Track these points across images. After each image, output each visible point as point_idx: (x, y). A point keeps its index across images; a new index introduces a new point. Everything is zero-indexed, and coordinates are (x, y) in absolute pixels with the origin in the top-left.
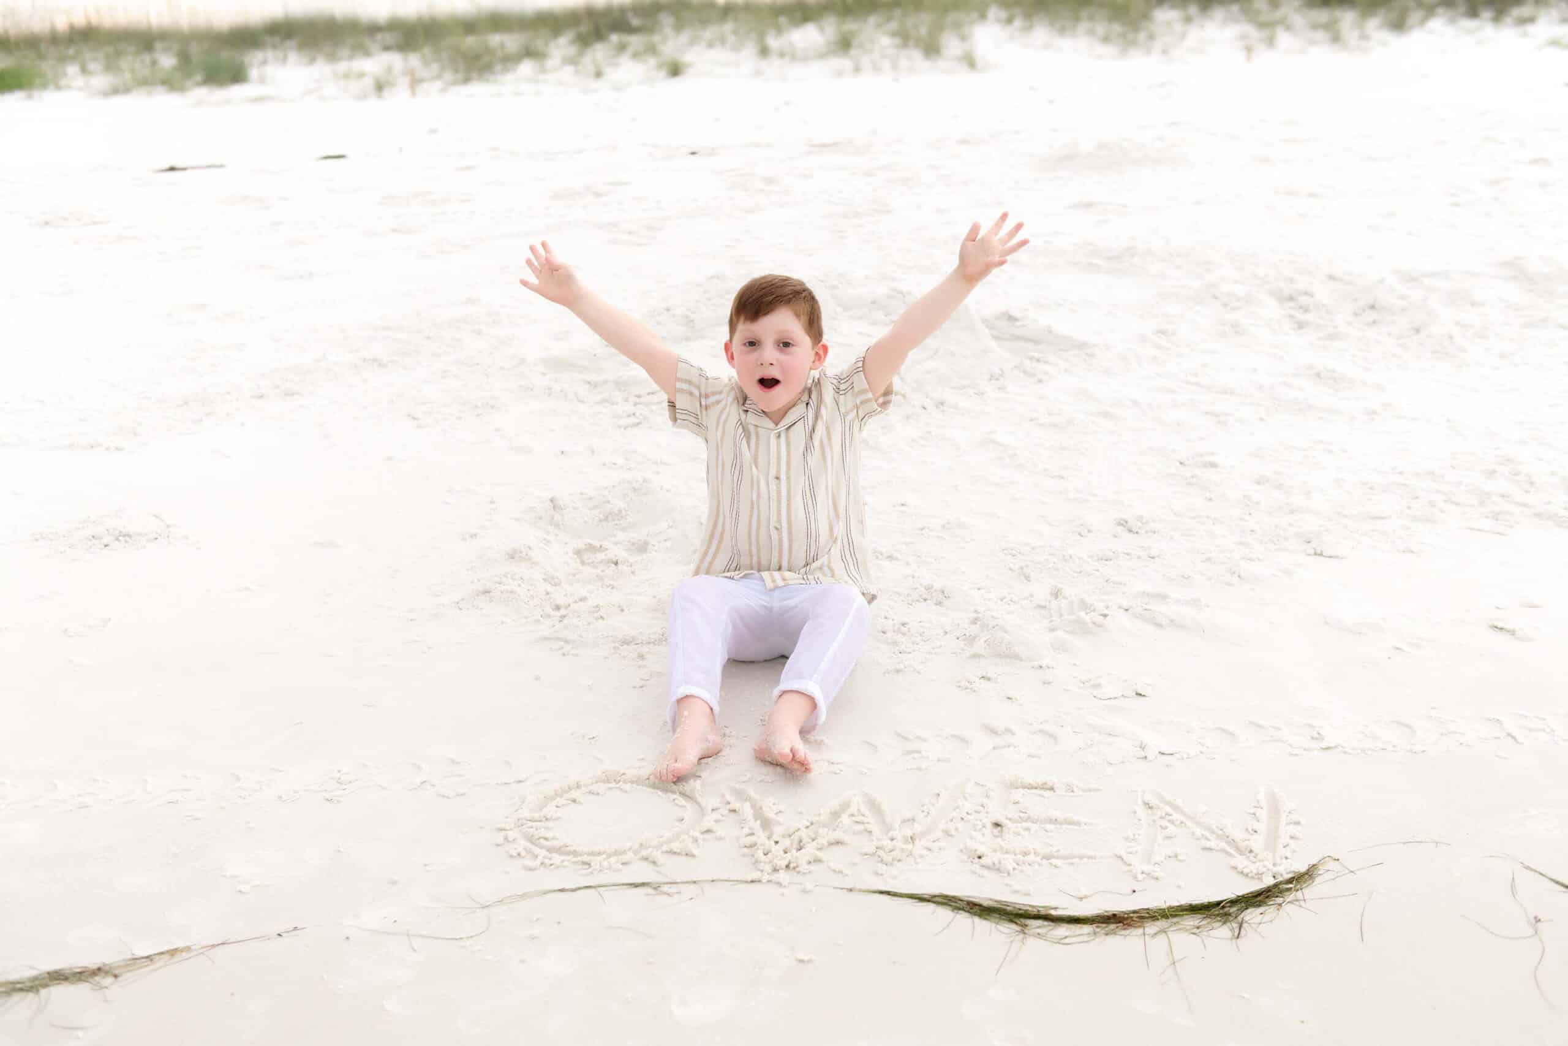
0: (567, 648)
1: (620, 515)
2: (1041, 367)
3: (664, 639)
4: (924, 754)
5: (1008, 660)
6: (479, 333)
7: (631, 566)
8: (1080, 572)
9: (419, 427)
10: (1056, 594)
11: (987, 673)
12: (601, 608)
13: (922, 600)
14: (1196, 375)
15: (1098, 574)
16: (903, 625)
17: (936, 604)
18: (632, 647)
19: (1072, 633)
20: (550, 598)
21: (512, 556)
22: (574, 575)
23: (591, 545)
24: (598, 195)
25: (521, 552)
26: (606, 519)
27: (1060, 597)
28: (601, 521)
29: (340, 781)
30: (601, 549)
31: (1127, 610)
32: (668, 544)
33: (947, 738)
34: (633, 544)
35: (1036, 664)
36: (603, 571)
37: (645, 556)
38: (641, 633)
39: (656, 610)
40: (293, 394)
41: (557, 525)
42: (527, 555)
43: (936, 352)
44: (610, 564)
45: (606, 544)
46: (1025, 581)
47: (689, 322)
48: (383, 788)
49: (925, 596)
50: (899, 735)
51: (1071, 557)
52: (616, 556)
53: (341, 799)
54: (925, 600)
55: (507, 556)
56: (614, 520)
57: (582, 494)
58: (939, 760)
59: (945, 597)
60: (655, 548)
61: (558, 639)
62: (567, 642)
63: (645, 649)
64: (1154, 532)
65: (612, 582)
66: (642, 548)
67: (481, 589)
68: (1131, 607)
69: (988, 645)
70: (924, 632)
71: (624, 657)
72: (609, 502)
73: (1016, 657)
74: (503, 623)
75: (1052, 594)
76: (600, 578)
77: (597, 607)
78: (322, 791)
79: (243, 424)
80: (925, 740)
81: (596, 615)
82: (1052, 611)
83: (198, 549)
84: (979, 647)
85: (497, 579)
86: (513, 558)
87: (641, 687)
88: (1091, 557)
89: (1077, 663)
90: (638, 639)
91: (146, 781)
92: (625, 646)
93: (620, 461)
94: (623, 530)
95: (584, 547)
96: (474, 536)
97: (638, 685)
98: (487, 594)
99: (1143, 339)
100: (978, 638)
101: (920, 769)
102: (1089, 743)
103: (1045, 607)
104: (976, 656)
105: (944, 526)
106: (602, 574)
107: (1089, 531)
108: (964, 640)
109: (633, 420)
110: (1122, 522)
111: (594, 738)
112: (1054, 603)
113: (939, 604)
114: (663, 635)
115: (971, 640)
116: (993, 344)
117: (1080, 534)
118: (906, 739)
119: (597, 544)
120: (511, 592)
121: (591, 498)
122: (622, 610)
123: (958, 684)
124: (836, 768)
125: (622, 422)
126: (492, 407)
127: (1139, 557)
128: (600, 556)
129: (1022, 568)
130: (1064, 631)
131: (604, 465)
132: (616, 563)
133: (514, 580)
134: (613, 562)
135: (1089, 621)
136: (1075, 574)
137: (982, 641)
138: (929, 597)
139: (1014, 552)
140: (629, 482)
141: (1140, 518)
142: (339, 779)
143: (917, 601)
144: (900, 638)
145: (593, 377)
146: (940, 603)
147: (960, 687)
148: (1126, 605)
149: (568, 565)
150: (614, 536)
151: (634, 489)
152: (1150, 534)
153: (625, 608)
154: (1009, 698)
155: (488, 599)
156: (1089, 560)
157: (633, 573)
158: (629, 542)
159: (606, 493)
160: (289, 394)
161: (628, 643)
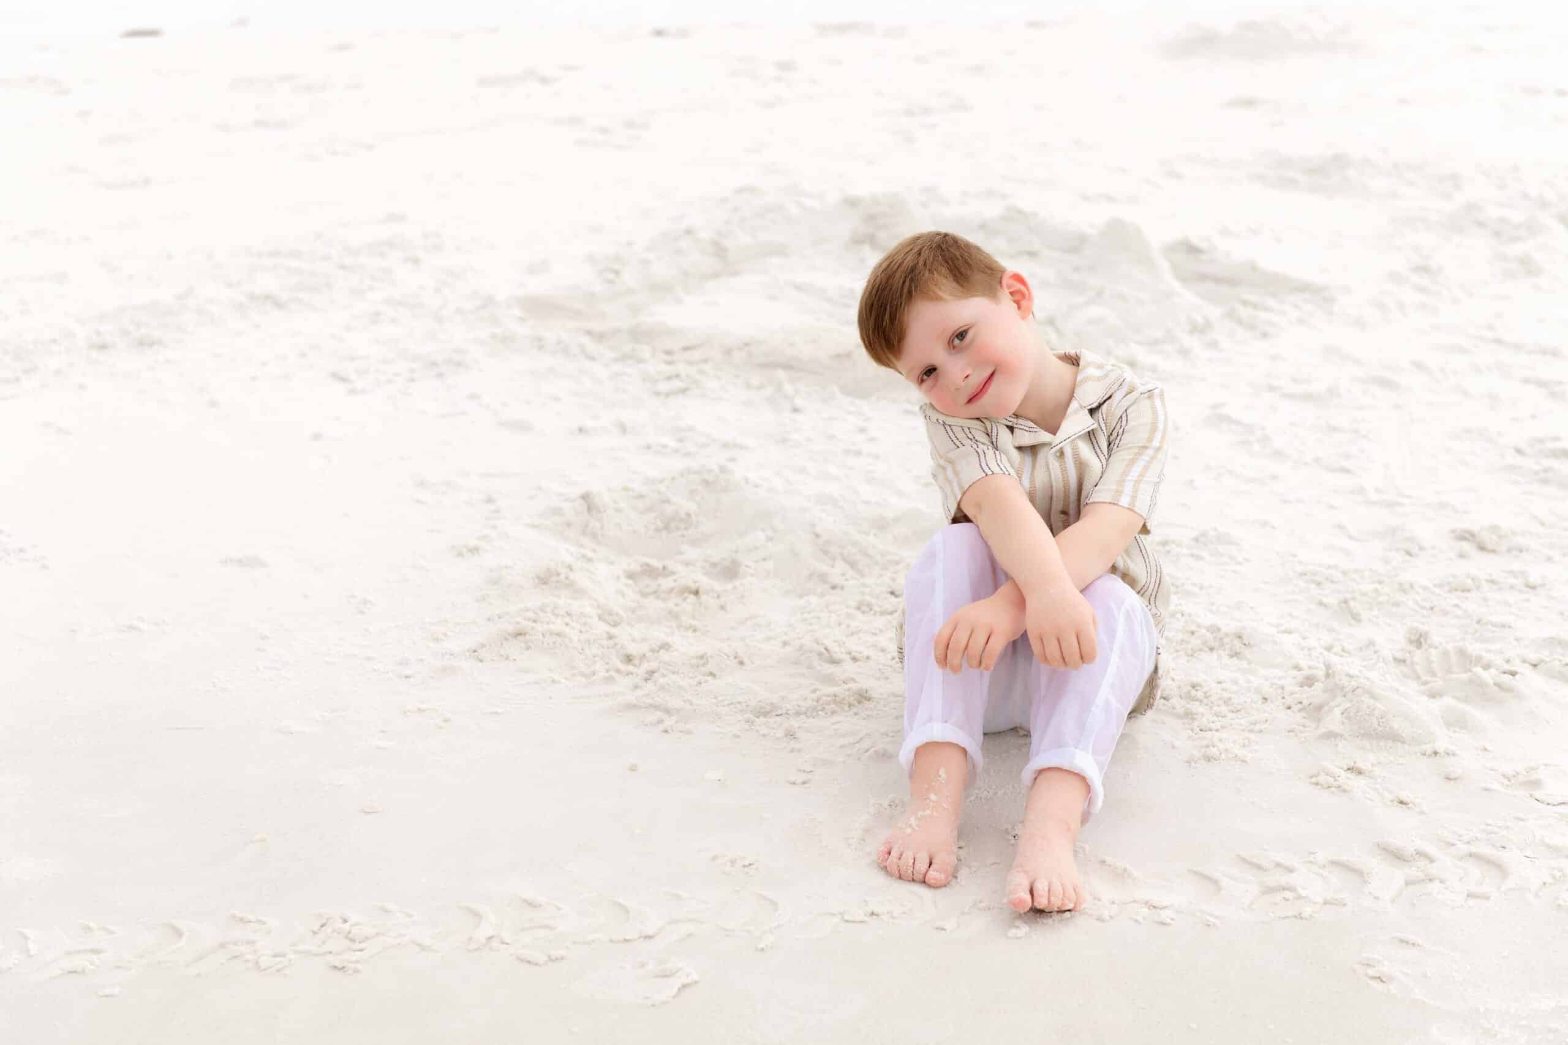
0: (669, 722)
1: (687, 520)
2: (1263, 315)
3: (820, 708)
4: (1303, 893)
5: (1382, 743)
6: (416, 261)
7: (718, 597)
8: (1432, 609)
9: (352, 392)
10: (1418, 640)
11: (1355, 763)
12: (710, 659)
13: (1207, 649)
14: (1491, 327)
15: (1460, 612)
16: (1194, 686)
17: (1232, 656)
18: (773, 720)
19: (1466, 700)
20: (616, 644)
21: (544, 580)
22: (633, 611)
23: (648, 565)
24: (544, 80)
25: (558, 574)
26: (666, 527)
27: (1425, 646)
28: (658, 530)
29: (350, 936)
30: (665, 572)
31: (1535, 666)
32: (770, 565)
33: (1324, 866)
34: (714, 565)
35: (1428, 748)
36: (677, 605)
37: (737, 583)
38: (783, 698)
39: (797, 663)
40: (151, 344)
41: (594, 536)
42: (567, 578)
43: (1100, 294)
44: (686, 595)
45: (671, 564)
46: (1353, 622)
47: (719, 250)
48: (423, 948)
49: (1212, 644)
50: (1244, 860)
51: (1412, 586)
52: (695, 582)
53: (359, 966)
54: (1212, 649)
55: (536, 581)
56: (678, 528)
57: (626, 489)
58: (1325, 903)
59: (1245, 644)
60: (752, 571)
61: (656, 707)
62: (668, 711)
63: (794, 723)
64: (1521, 551)
65: (694, 623)
66: (730, 571)
67: (510, 628)
68: (1542, 661)
69: (1349, 718)
70: (1230, 699)
71: (764, 735)
72: (668, 501)
73: (1394, 737)
74: (553, 681)
75: (1411, 642)
76: (674, 616)
77: (702, 657)
78: (325, 954)
79: (82, 387)
80: (1290, 870)
81: (703, 669)
82: (1417, 667)
83: (45, 567)
84: (1334, 720)
85: (530, 614)
86: (545, 583)
87: (804, 783)
88: (1440, 586)
89: (1489, 748)
90: (781, 708)
91: (26, 938)
92: (762, 719)
93: (673, 444)
94: (694, 543)
95: (639, 569)
96: (474, 550)
97: (800, 781)
98: (521, 638)
99: (1395, 277)
100: (1326, 708)
101: (1299, 917)
102: (1558, 874)
103: (1404, 661)
104: (1330, 735)
105: (1196, 540)
106: (676, 609)
107: (1421, 548)
108: (1300, 710)
109: (677, 384)
110: (1467, 535)
111: (750, 865)
112: (1418, 656)
113: (1235, 655)
114: (817, 702)
115: (1316, 711)
116: (1176, 285)
117: (1409, 553)
118: (1259, 867)
119: (655, 563)
120: (558, 634)
121: (641, 496)
122: (741, 663)
123: (1314, 780)
124: (1165, 915)
125: (664, 387)
126: (459, 364)
127: (1512, 587)
128: (666, 583)
129: (1346, 602)
130: (1454, 697)
131: (649, 447)
132: (696, 593)
133: (557, 616)
134: (690, 592)
135: (1491, 682)
136: (1425, 612)
137: (1337, 711)
138: (1217, 644)
139: (1318, 578)
140: (696, 473)
141: (1494, 529)
142: (349, 932)
143: (1200, 650)
144: (1196, 707)
145: (596, 326)
146: (1236, 653)
147: (1317, 784)
148: (1533, 657)
149: (623, 595)
150: (681, 553)
151: (706, 483)
152: (1515, 553)
153: (746, 660)
154: (1402, 802)
155: (523, 645)
156: (1437, 590)
157: (722, 608)
158: (706, 561)
159: (662, 488)
160: (144, 343)
161: (766, 714)
